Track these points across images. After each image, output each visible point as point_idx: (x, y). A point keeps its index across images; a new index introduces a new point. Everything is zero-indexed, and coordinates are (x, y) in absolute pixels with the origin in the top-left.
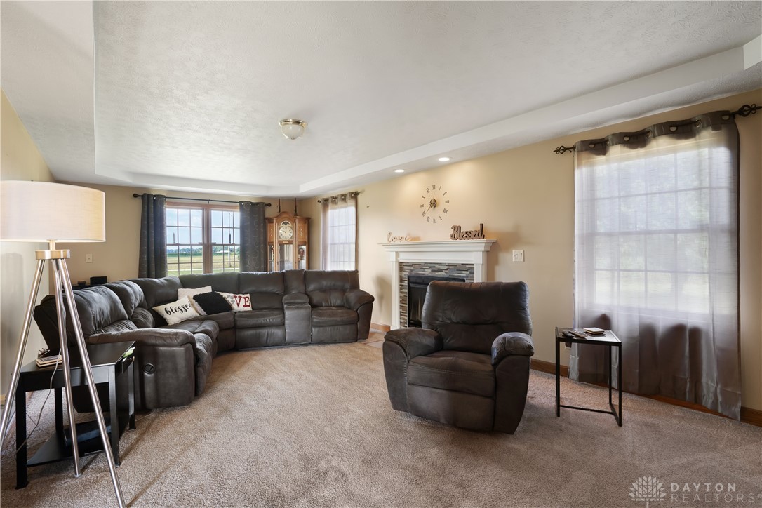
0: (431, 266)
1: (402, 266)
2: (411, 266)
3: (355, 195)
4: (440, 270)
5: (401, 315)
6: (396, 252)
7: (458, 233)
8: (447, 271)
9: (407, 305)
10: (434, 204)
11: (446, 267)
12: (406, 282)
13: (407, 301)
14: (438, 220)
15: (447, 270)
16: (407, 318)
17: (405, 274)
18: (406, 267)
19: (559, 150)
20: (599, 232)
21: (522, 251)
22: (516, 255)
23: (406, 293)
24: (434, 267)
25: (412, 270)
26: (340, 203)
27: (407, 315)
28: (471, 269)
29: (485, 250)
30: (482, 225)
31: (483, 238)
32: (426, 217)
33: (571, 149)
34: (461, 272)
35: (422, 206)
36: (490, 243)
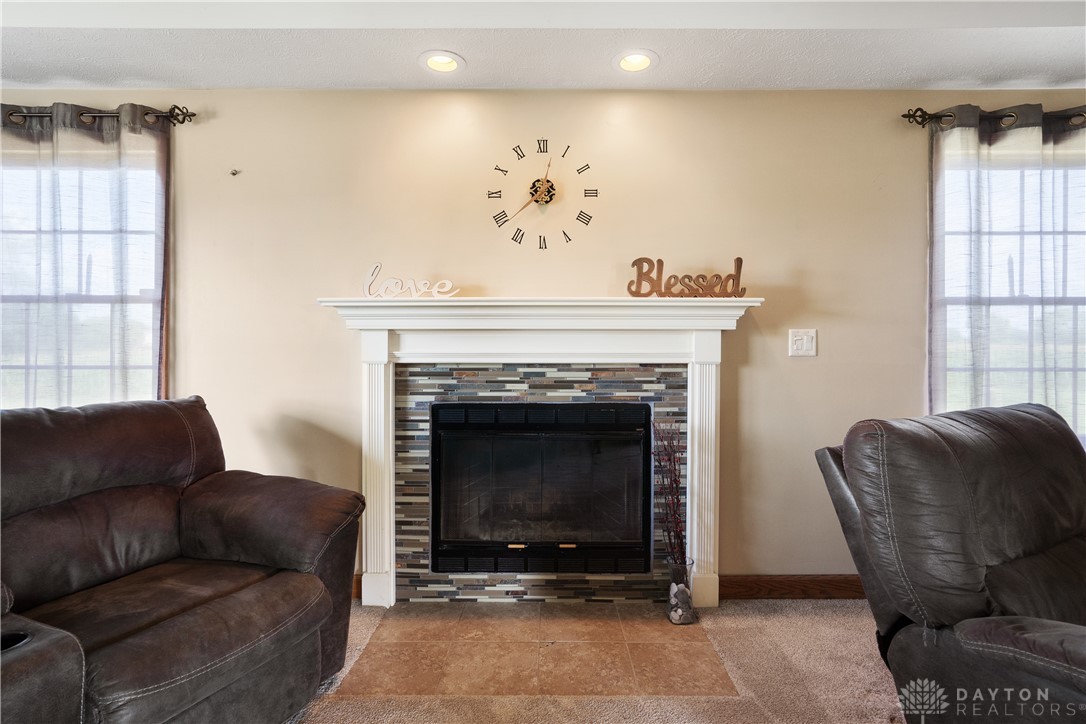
0: (533, 375)
1: (403, 377)
2: (448, 374)
3: (162, 123)
4: (568, 385)
5: (398, 532)
6: (391, 332)
8: (589, 387)
9: (427, 499)
10: (543, 192)
11: (587, 375)
12: (427, 426)
13: (430, 486)
14: (555, 241)
15: (590, 381)
16: (427, 539)
17: (420, 401)
18: (422, 380)
19: (914, 116)
20: (947, 295)
21: (812, 332)
22: (798, 340)
23: (421, 460)
24: (543, 374)
25: (448, 388)
26: (68, 140)
27: (428, 528)
28: (674, 378)
29: (732, 325)
30: (739, 262)
31: (739, 292)
32: (509, 229)
33: (931, 122)
34: (636, 386)
35: (495, 195)
36: (749, 310)
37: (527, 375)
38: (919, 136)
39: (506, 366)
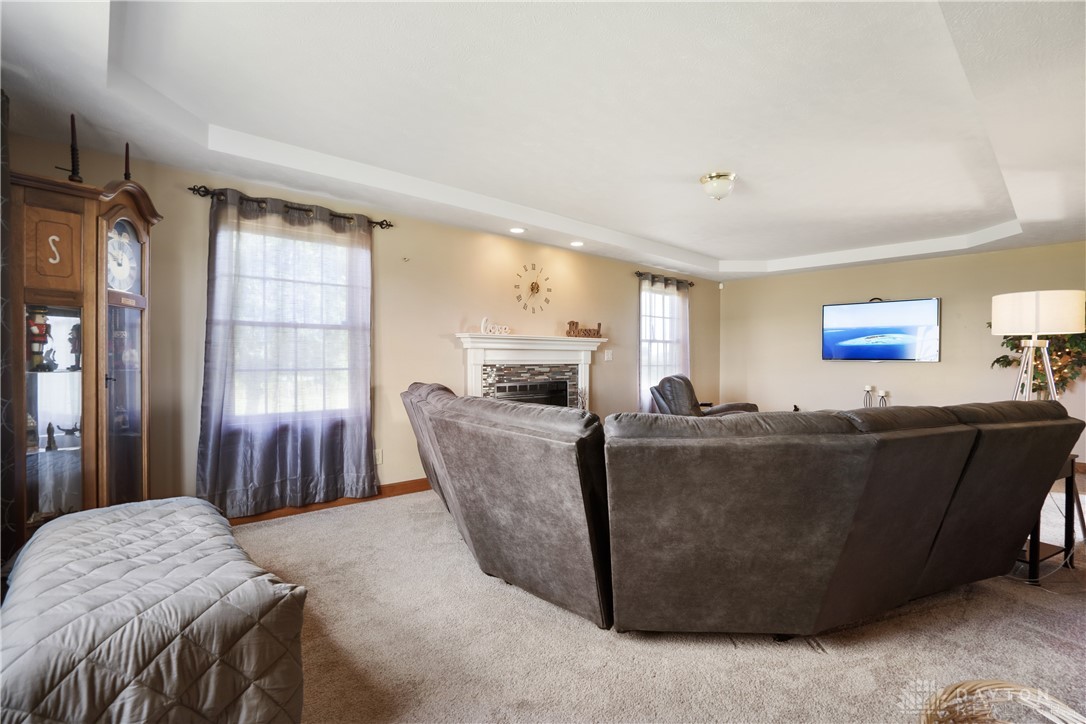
0: (531, 370)
2: (501, 370)
4: (541, 374)
6: (484, 350)
7: (575, 330)
10: (535, 289)
11: (548, 369)
14: (537, 309)
15: (549, 372)
17: (491, 383)
19: (636, 274)
20: (643, 338)
21: (611, 351)
22: (608, 354)
24: (534, 369)
25: (501, 376)
28: (573, 369)
29: (595, 349)
30: (599, 325)
31: (600, 337)
32: (522, 303)
33: (641, 275)
34: (563, 373)
35: (517, 287)
36: (602, 343)
37: (529, 370)
38: (637, 279)
39: (522, 366)
